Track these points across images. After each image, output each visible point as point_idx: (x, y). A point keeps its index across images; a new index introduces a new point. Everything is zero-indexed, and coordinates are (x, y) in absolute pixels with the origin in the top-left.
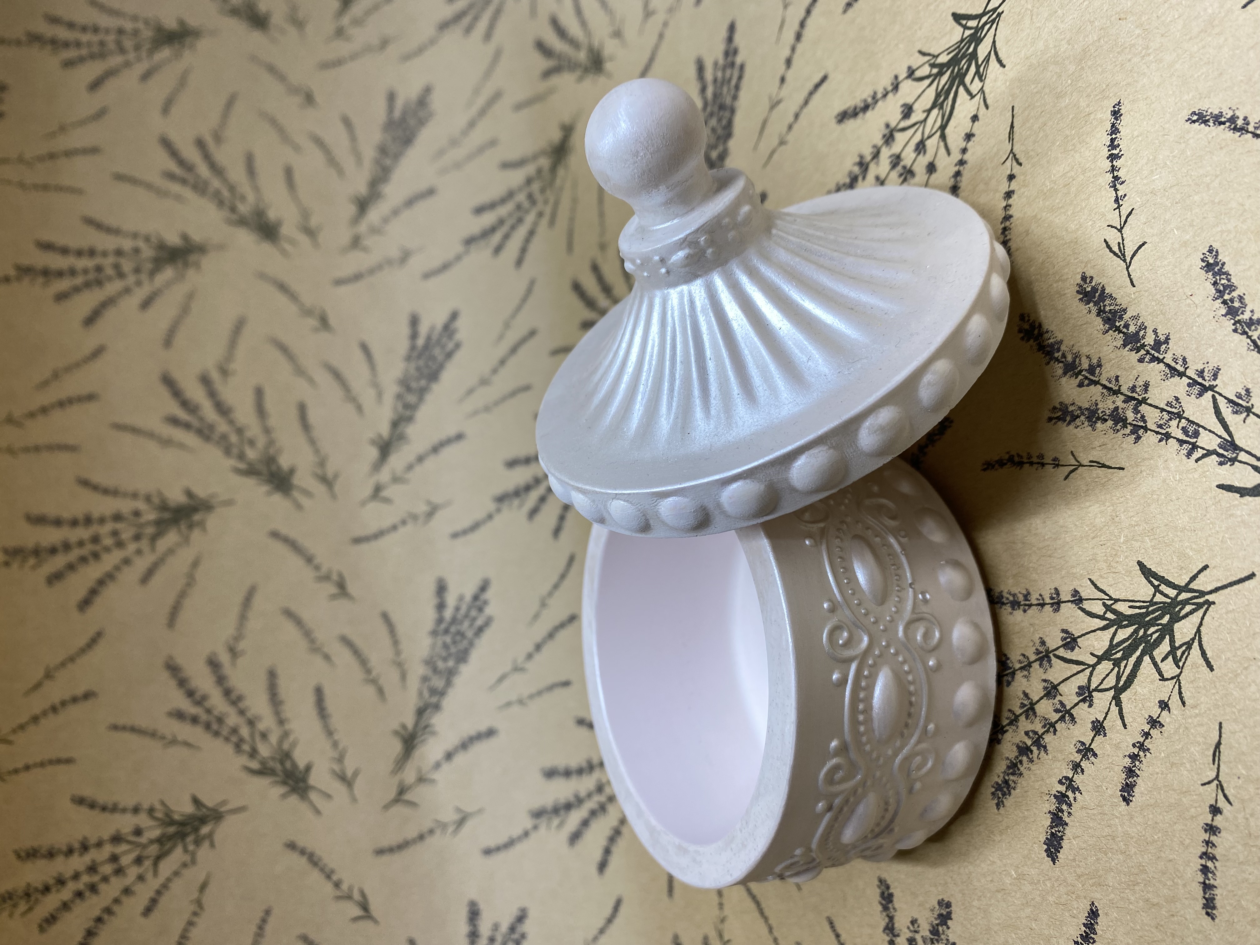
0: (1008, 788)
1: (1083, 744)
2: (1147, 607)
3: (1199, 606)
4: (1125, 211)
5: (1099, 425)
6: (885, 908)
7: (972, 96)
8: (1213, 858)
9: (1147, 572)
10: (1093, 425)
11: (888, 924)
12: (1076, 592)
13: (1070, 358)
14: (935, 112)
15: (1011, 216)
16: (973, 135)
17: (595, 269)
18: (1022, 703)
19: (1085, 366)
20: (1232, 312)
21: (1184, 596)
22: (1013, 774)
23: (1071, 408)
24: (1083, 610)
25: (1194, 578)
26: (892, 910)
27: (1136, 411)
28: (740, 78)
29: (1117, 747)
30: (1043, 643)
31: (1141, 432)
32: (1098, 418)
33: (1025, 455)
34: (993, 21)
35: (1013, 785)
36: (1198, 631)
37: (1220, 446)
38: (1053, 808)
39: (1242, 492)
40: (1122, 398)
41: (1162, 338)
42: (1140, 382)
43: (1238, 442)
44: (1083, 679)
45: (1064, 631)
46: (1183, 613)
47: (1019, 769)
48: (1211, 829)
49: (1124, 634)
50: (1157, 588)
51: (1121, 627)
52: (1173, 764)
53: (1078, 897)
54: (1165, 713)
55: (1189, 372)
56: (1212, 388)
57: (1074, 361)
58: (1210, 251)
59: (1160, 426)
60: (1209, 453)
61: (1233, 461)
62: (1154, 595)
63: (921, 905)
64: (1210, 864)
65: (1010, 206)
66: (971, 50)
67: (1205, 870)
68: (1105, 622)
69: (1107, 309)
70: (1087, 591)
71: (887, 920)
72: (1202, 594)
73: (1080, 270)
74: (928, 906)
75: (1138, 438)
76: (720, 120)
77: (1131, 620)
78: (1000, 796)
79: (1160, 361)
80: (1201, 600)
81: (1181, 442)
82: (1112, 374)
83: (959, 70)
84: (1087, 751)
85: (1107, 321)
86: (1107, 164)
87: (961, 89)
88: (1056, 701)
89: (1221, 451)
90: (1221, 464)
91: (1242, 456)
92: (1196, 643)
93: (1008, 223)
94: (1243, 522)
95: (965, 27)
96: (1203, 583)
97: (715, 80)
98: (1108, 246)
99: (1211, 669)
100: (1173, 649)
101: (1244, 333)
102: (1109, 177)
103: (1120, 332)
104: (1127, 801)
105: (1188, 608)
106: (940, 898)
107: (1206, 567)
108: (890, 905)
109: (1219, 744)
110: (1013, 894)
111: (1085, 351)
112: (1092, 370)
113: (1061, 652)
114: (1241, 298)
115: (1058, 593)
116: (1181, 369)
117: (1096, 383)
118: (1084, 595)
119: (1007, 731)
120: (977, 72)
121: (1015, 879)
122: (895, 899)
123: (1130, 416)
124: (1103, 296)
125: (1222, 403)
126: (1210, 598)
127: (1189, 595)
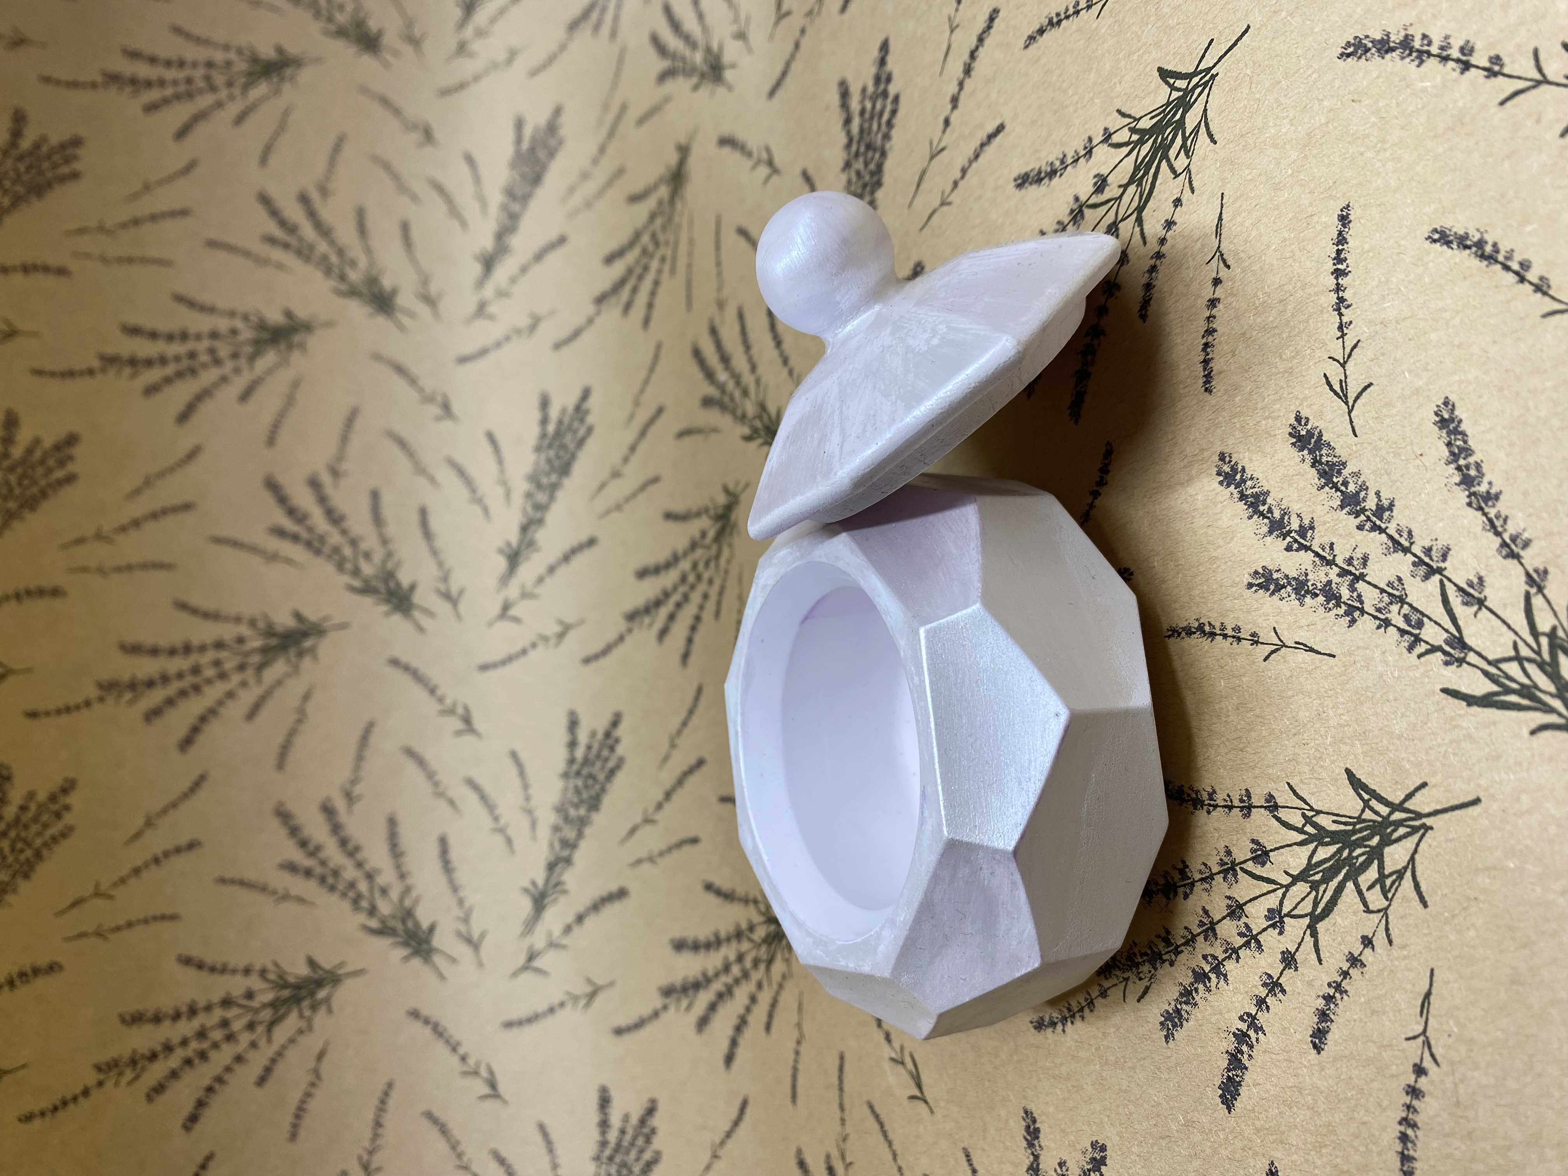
0: (1179, 1019)
1: (1270, 976)
2: (1354, 824)
3: (1414, 830)
4: (1349, 342)
5: (1308, 599)
6: (1031, 1145)
7: (1176, 175)
8: (1414, 1126)
9: (1356, 784)
10: (1301, 599)
11: (1032, 1164)
12: (1270, 797)
13: (1277, 515)
14: (1132, 188)
15: (1215, 330)
16: (1175, 223)
17: (714, 331)
18: (1200, 921)
19: (1295, 526)
20: (1467, 481)
21: (1398, 816)
22: (1187, 1003)
23: (1275, 576)
24: (1278, 819)
25: (1409, 796)
26: (1037, 1148)
27: (1352, 588)
28: (894, 112)
29: (1310, 984)
30: (1229, 853)
31: (1357, 614)
32: (1308, 592)
33: (1218, 625)
34: (1205, 84)
35: (1185, 1016)
36: (1412, 859)
37: (1447, 642)
38: (1231, 1048)
39: (1471, 700)
40: (1336, 570)
41: (1386, 503)
42: (1358, 554)
43: (1469, 641)
44: (1272, 901)
45: (1253, 841)
46: (1395, 835)
47: (1194, 999)
48: (1414, 1092)
49: (1324, 853)
50: (1366, 803)
51: (1322, 844)
52: (1373, 1012)
53: (1256, 1154)
54: (1368, 951)
55: (1416, 549)
56: (1440, 571)
57: (1282, 518)
58: (1446, 403)
59: (1379, 610)
60: (1434, 649)
61: (1461, 661)
62: (1363, 811)
63: (1072, 1145)
64: (1410, 1132)
65: (1214, 317)
66: (1178, 117)
67: (1404, 1138)
68: (1303, 837)
69: (1324, 459)
70: (1284, 797)
71: (1032, 1158)
72: (1419, 816)
73: (1294, 408)
74: (1079, 1147)
75: (1353, 621)
76: (866, 164)
77: (1335, 837)
78: (1170, 1027)
79: (1382, 531)
80: (1417, 823)
81: (1403, 632)
82: (1326, 541)
83: (1163, 140)
84: (1274, 986)
85: (1323, 474)
86: (1331, 281)
87: (1164, 163)
88: (1241, 923)
89: (1447, 648)
90: (1447, 663)
91: (1472, 657)
92: (1408, 874)
93: (1210, 339)
94: (1469, 736)
95: (1173, 88)
96: (1418, 803)
97: (863, 112)
98: (1328, 383)
99: (1425, 905)
100: (1382, 877)
101: (1480, 509)
102: (1333, 297)
103: (1338, 490)
104: (1318, 1048)
105: (1402, 831)
106: (1094, 1140)
107: (1424, 785)
108: (1036, 1142)
109: (1428, 995)
110: (1180, 1143)
111: (1295, 508)
112: (1303, 531)
113: (1250, 866)
114: (1478, 466)
115: (1249, 796)
116: (1406, 544)
117: (1307, 548)
118: (1280, 802)
119: (1182, 951)
120: (1183, 145)
121: (1182, 1125)
122: (1041, 1136)
123: (1345, 593)
124: (1320, 443)
125: (1451, 590)
126: (1428, 821)
127: (1403, 815)
